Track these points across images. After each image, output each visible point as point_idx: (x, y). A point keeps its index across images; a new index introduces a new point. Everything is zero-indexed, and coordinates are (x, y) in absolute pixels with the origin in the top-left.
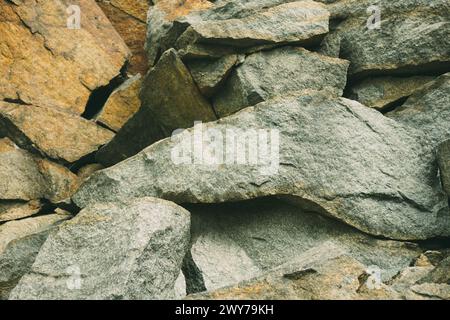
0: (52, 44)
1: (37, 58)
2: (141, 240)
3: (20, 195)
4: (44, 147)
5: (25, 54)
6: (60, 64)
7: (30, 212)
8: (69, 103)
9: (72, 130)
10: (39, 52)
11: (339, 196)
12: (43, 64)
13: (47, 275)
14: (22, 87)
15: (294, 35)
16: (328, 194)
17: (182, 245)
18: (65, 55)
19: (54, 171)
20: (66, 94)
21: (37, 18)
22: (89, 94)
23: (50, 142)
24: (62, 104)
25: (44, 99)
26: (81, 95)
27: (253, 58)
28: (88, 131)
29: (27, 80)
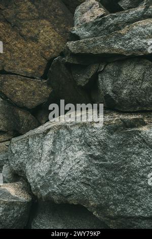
1: (15, 42)
5: (8, 40)
6: (29, 45)
8: (34, 69)
18: (32, 39)
20: (32, 64)
23: (18, 97)
24: (30, 70)
25: (19, 68)
26: (41, 64)
28: (42, 89)
29: (9, 57)
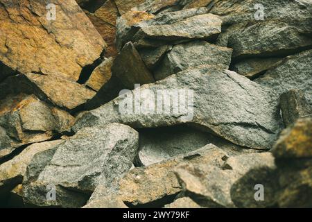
0: (59, 39)
1: (51, 47)
2: (111, 145)
3: (41, 128)
4: (55, 100)
5: (44, 45)
6: (64, 51)
7: (46, 138)
8: (69, 74)
9: (71, 90)
10: (52, 44)
11: (222, 123)
12: (54, 51)
13: (59, 166)
14: (42, 64)
15: (201, 34)
16: (215, 122)
17: (133, 150)
18: (67, 46)
19: (61, 114)
20: (68, 69)
21: (51, 24)
22: (81, 69)
23: (59, 97)
24: (65, 75)
25: (55, 72)
26: (76, 70)
27: (177, 48)
28: (81, 91)
29: (45, 61)
